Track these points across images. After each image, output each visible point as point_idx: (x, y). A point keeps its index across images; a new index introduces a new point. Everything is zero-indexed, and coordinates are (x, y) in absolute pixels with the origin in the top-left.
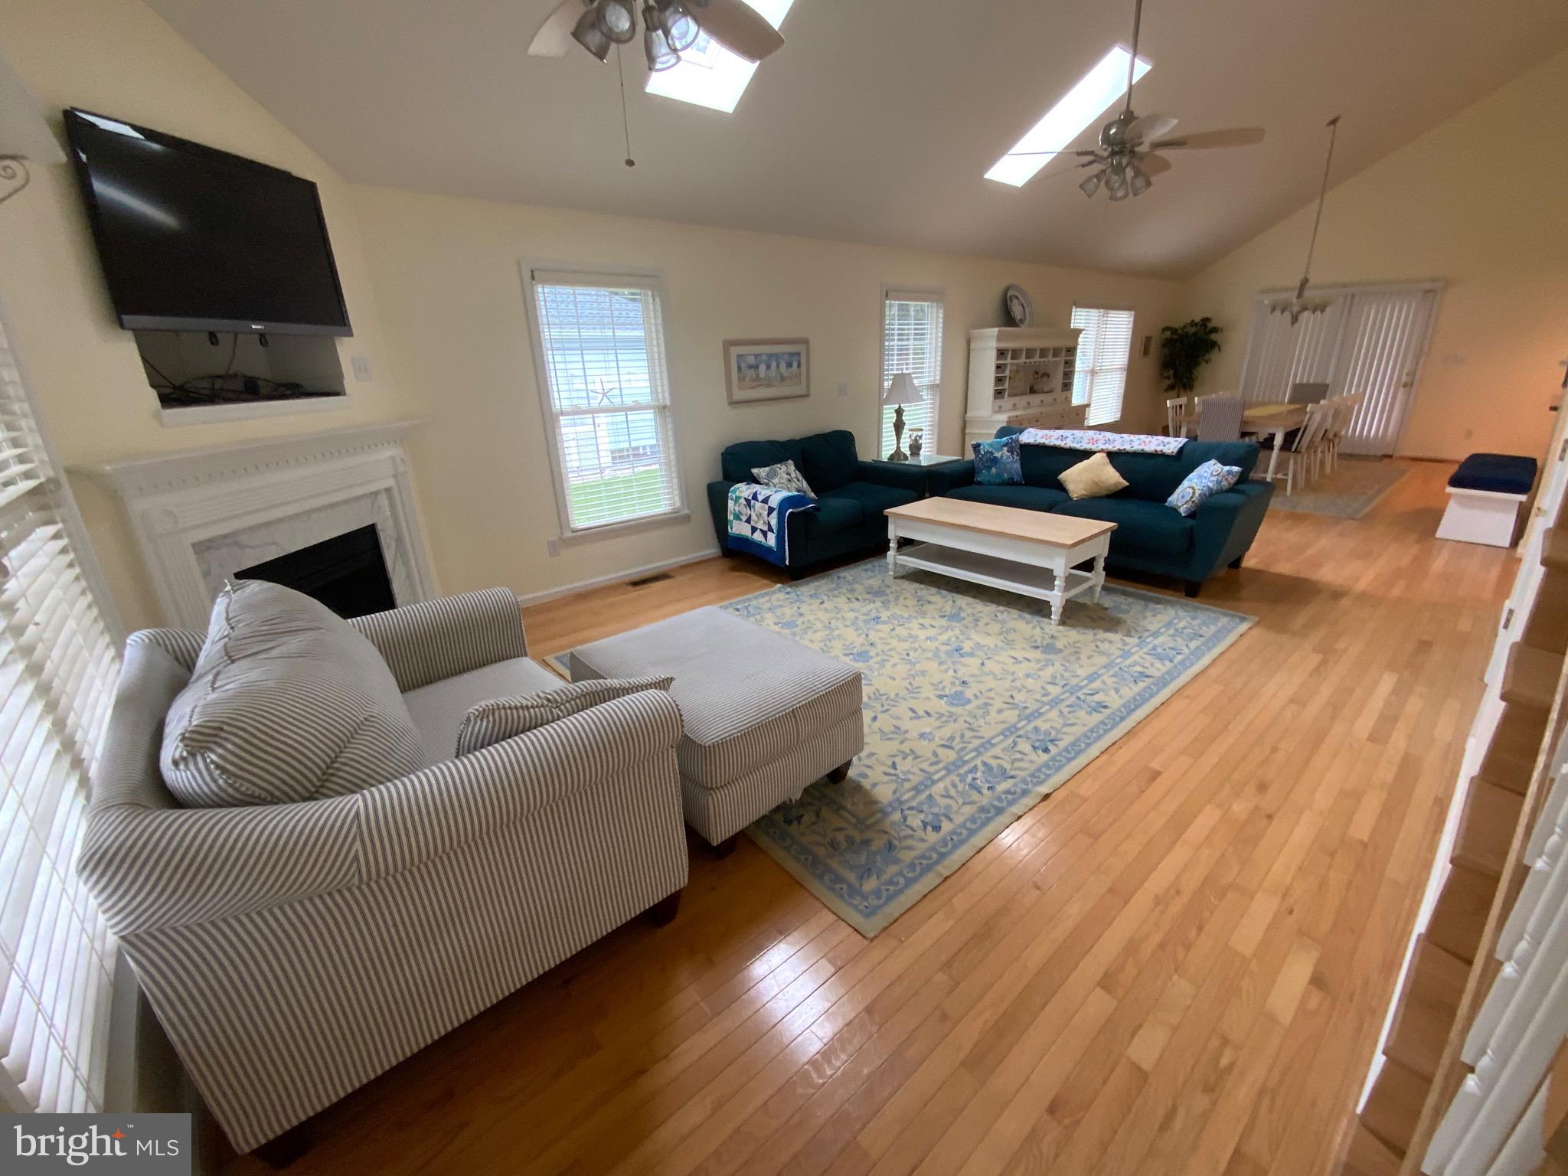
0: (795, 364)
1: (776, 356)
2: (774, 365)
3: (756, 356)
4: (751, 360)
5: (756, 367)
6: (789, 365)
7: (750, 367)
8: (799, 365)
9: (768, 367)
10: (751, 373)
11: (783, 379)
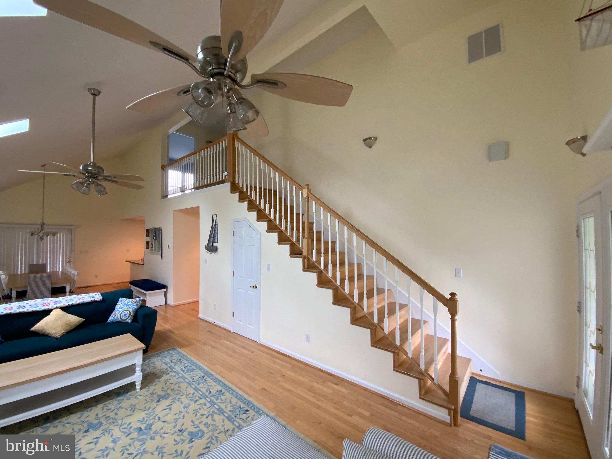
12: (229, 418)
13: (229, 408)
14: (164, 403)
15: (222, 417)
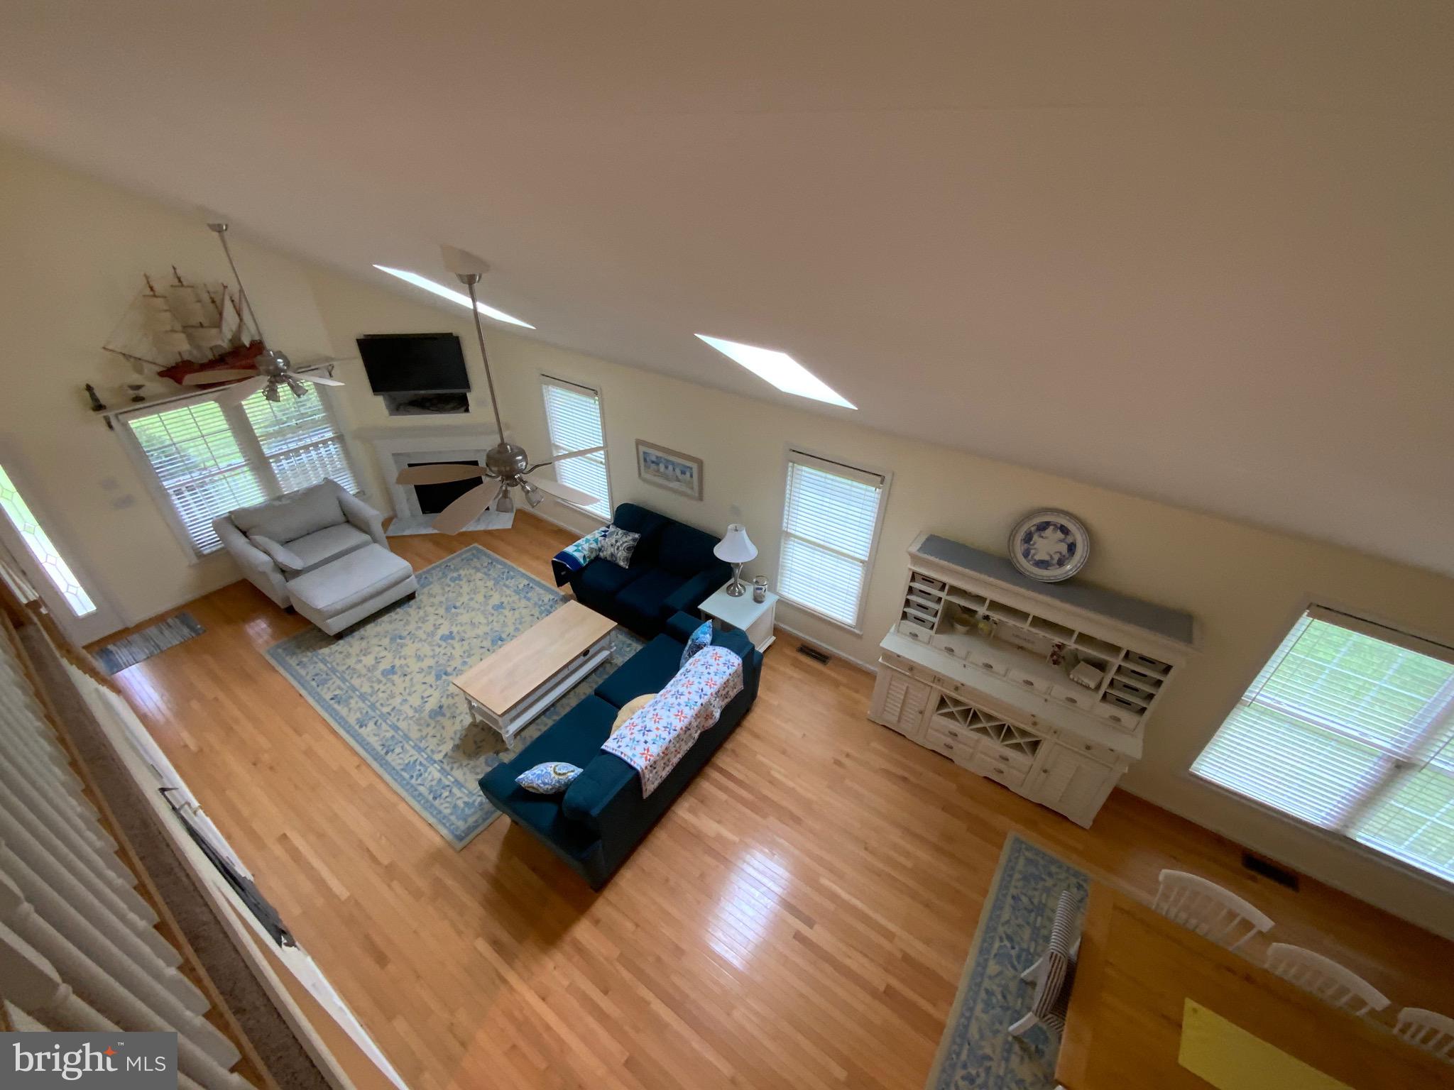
0: (688, 474)
1: (673, 464)
2: (670, 467)
3: (657, 457)
4: (654, 459)
5: (657, 464)
6: (683, 473)
7: (653, 462)
8: (691, 476)
9: (666, 467)
10: (653, 466)
11: (678, 480)
12: (354, 689)
13: (353, 702)
14: (432, 704)
15: (363, 690)
